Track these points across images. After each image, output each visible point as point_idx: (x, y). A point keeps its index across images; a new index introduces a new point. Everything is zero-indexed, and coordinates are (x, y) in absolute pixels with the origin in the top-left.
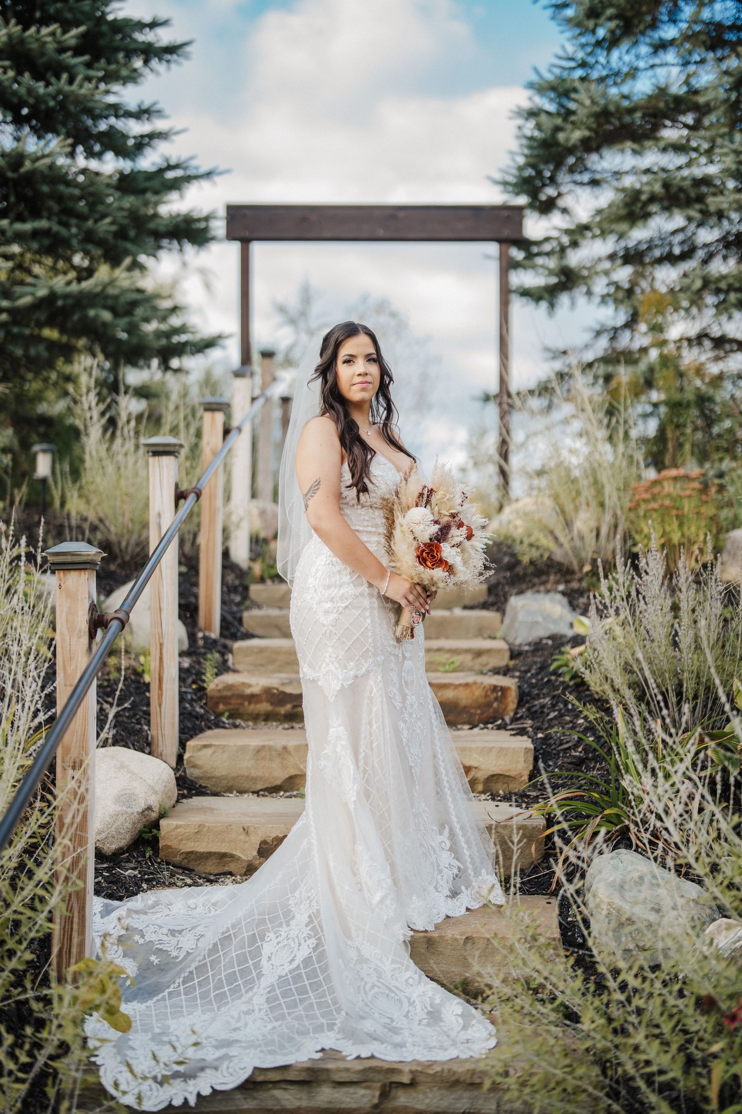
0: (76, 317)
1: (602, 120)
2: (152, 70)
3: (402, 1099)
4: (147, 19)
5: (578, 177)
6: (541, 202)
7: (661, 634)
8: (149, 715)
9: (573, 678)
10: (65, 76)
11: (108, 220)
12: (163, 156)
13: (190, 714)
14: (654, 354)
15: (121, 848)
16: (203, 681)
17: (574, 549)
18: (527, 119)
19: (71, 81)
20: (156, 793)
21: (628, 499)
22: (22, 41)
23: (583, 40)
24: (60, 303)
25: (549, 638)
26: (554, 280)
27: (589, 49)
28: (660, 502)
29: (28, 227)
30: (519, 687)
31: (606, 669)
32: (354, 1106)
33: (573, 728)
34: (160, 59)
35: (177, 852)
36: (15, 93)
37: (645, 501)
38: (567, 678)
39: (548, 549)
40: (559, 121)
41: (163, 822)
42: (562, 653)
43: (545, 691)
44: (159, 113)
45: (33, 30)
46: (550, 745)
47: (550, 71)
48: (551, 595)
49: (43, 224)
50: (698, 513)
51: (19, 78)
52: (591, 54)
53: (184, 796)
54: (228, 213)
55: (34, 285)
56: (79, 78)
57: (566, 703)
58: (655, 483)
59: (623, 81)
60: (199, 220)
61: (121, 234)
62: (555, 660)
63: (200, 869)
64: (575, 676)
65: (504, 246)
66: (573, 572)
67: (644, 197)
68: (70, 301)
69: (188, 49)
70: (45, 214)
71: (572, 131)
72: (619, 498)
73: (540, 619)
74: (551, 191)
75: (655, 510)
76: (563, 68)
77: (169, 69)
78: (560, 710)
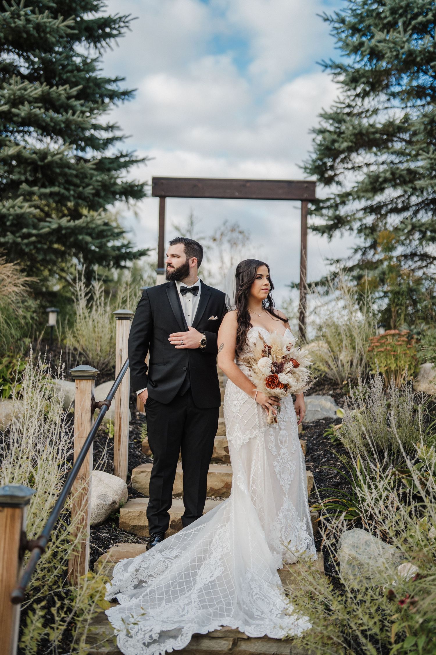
0: (72, 239)
1: (359, 137)
2: (114, 104)
3: (244, 646)
4: (113, 78)
5: (346, 165)
6: (326, 178)
7: (380, 418)
8: (113, 455)
9: (335, 441)
10: (70, 112)
11: (91, 187)
12: (119, 150)
13: (133, 455)
14: (386, 264)
15: (99, 523)
16: (140, 438)
17: (338, 372)
18: (318, 134)
19: (73, 114)
20: (118, 494)
21: (367, 345)
22: (49, 94)
23: (349, 93)
24: (63, 232)
25: (323, 419)
26: (331, 222)
27: (352, 98)
28: (385, 347)
29: (47, 190)
30: (307, 445)
31: (352, 437)
32: (220, 649)
33: (335, 467)
34: (118, 98)
35: (128, 525)
36: (44, 121)
37: (377, 346)
38: (332, 441)
39: (325, 371)
40: (335, 137)
41: (121, 510)
42: (330, 428)
43: (320, 447)
44: (118, 128)
45: (55, 88)
46: (322, 476)
47: (331, 108)
48: (326, 396)
49: (56, 189)
50: (405, 354)
51: (47, 113)
52: (353, 100)
53: (131, 498)
54: (153, 182)
55: (50, 222)
56: (78, 112)
57: (331, 454)
58: (383, 337)
59: (371, 115)
60: (137, 186)
61: (97, 194)
62: (326, 431)
63: (140, 534)
64: (336, 440)
65: (304, 203)
66: (338, 384)
67: (381, 180)
68: (69, 231)
69: (134, 93)
70: (57, 184)
71: (342, 142)
72: (363, 345)
73: (319, 409)
74: (331, 173)
75: (383, 352)
76: (338, 108)
77: (123, 103)
78: (328, 458)
